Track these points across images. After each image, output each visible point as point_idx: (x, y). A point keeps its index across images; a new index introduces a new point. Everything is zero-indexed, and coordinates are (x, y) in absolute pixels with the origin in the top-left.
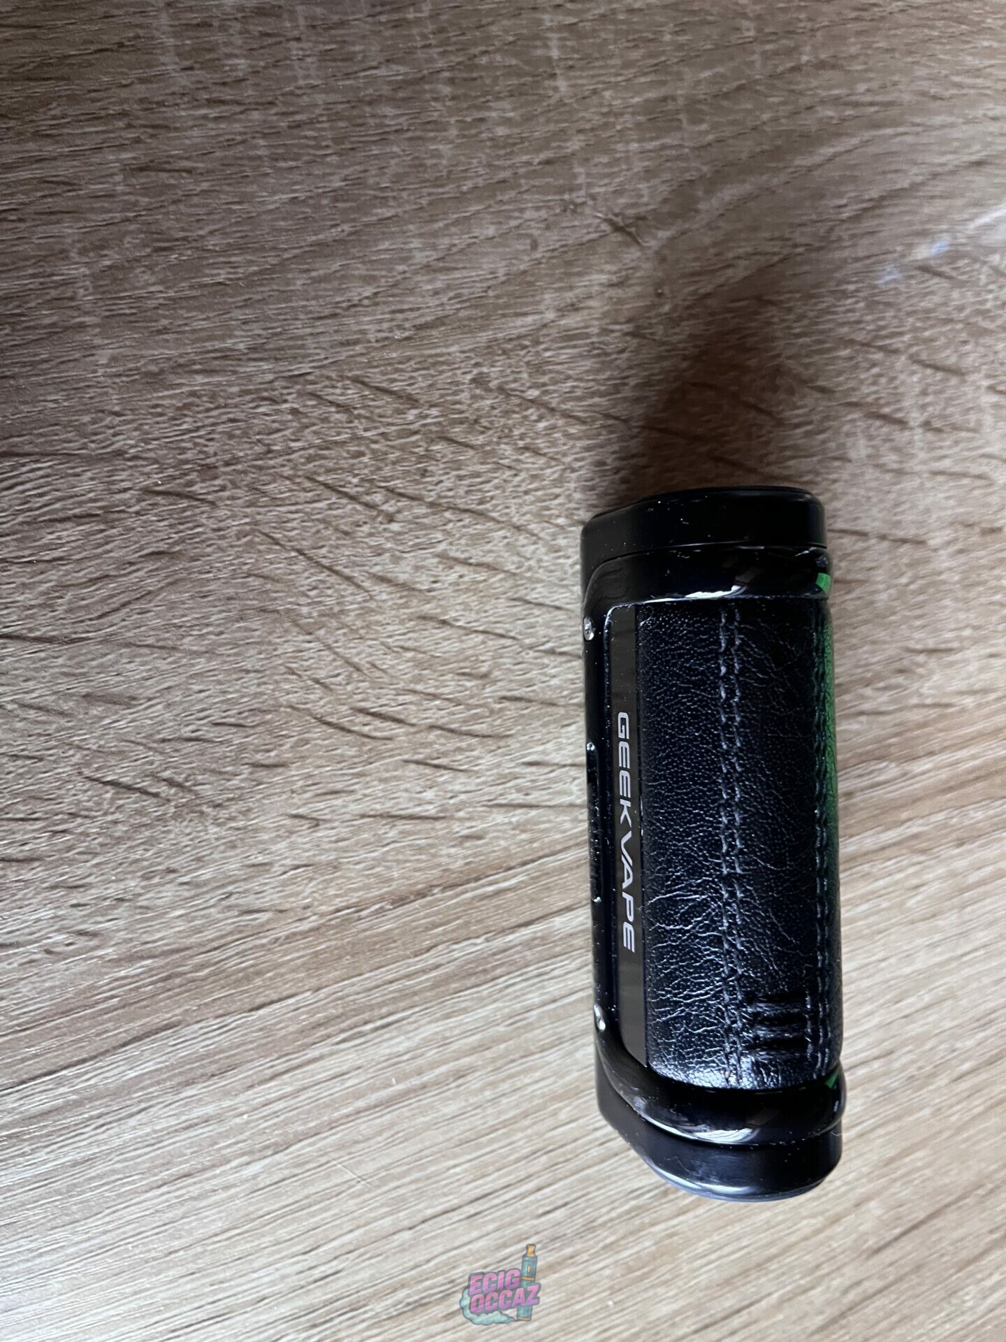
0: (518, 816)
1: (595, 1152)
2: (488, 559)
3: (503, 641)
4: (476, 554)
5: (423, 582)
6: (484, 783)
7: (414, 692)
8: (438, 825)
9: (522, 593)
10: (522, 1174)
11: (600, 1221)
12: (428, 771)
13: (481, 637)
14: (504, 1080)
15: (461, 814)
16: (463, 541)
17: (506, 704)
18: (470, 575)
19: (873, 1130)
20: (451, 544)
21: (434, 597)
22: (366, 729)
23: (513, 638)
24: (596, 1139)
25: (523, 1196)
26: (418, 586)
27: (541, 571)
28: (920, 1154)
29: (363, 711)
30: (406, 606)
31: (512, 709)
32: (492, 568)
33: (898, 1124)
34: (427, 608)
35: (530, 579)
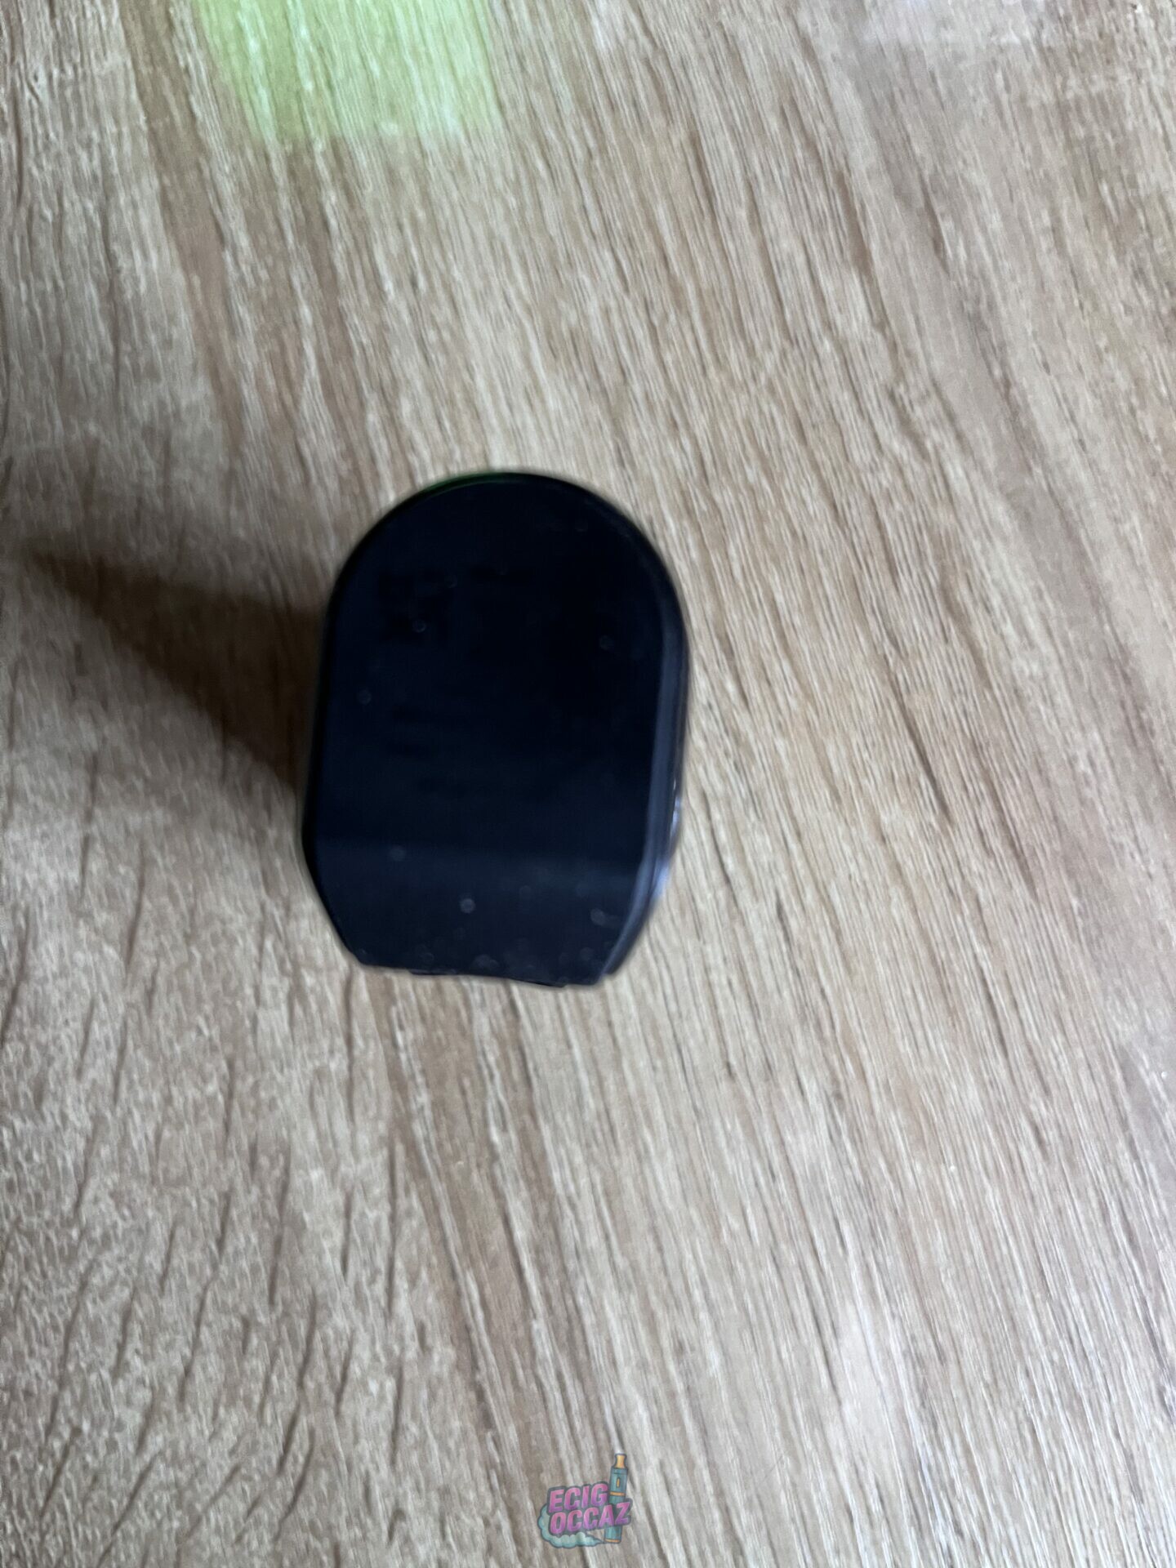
0: (401, 1284)
1: (783, 1186)
2: (117, 1320)
3: (209, 1301)
4: (112, 1335)
5: (143, 1396)
6: (364, 1322)
7: (262, 1406)
8: (407, 1376)
9: (154, 1280)
10: (797, 1274)
11: (860, 1178)
12: (348, 1389)
13: (204, 1329)
14: (690, 1295)
15: (396, 1349)
16: (99, 1350)
17: (278, 1298)
18: (135, 1343)
19: (793, 819)
20: (102, 1364)
21: (160, 1384)
22: (301, 1459)
23: (205, 1289)
24: (767, 1183)
25: (820, 1270)
26: (148, 1400)
27: (131, 1257)
28: (831, 751)
29: (282, 1462)
30: (168, 1415)
31: (283, 1291)
32: (127, 1315)
33: (791, 784)
34: (171, 1390)
35: (139, 1271)
